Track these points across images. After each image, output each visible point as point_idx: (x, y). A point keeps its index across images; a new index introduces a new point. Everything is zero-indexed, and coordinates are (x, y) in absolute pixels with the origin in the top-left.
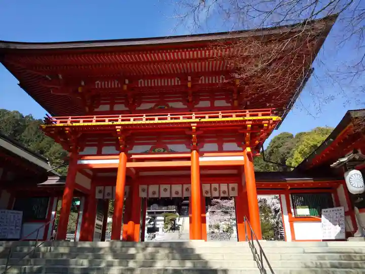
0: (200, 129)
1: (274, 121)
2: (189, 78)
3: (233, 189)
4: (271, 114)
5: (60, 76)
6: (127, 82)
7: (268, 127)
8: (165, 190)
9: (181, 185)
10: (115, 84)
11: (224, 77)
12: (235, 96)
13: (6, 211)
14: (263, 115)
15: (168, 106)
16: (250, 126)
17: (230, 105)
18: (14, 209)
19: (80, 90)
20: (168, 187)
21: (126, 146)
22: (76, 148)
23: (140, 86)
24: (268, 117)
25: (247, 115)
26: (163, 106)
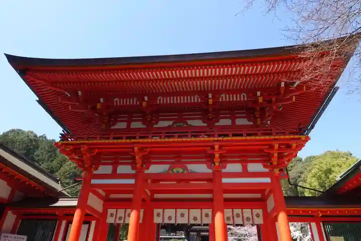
0: (223, 148)
2: (210, 96)
3: (258, 215)
5: (80, 93)
6: (146, 98)
8: (182, 215)
9: (200, 210)
10: (134, 101)
11: (245, 95)
12: (257, 114)
13: (10, 235)
15: (187, 123)
17: (252, 123)
18: (18, 234)
19: (99, 106)
20: (185, 211)
21: (142, 166)
22: (91, 166)
23: (158, 103)
24: (296, 137)
25: (273, 134)
26: (182, 124)
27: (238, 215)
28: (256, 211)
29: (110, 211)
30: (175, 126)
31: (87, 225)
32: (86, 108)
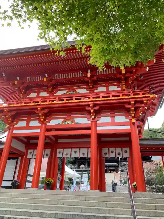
0: (96, 106)
1: (151, 98)
2: (89, 71)
4: (149, 93)
5: (4, 75)
6: (46, 76)
7: (147, 102)
9: (87, 149)
11: (114, 69)
12: (123, 82)
14: (143, 94)
15: (76, 91)
16: (133, 102)
17: (120, 89)
19: (16, 83)
20: (77, 150)
24: (147, 95)
25: (131, 94)
26: (73, 92)
27: (112, 152)
28: (124, 149)
29: (30, 151)
30: (68, 93)
31: (16, 160)
32: (9, 85)
